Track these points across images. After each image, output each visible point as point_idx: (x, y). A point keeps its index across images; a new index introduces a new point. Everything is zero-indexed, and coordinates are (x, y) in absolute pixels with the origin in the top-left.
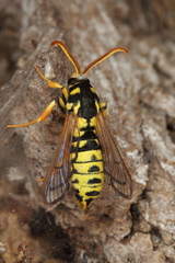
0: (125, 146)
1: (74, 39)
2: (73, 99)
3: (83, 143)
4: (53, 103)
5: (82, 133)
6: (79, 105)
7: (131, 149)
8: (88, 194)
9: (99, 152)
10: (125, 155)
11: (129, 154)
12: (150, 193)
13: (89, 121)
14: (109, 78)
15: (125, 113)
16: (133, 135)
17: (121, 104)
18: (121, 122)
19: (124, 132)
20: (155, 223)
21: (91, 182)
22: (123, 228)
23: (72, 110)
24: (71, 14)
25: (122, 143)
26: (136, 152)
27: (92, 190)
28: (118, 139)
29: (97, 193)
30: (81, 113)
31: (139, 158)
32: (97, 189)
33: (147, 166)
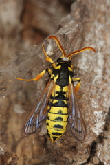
0: (95, 107)
1: (91, 29)
2: (55, 72)
3: (55, 101)
4: (45, 71)
5: (57, 95)
6: (57, 77)
7: (98, 110)
8: (53, 134)
9: (66, 109)
10: (92, 112)
11: (96, 112)
12: (105, 140)
13: (62, 88)
14: (105, 59)
15: (106, 84)
16: (106, 100)
17: (106, 78)
18: (101, 90)
19: (99, 97)
20: (101, 160)
21: (55, 126)
22: (82, 158)
23: (53, 79)
24: (99, 11)
25: (95, 104)
26: (101, 112)
27: (56, 132)
28: (93, 101)
29: (60, 134)
30: (58, 82)
31: (102, 116)
32: (60, 132)
33: (104, 123)
